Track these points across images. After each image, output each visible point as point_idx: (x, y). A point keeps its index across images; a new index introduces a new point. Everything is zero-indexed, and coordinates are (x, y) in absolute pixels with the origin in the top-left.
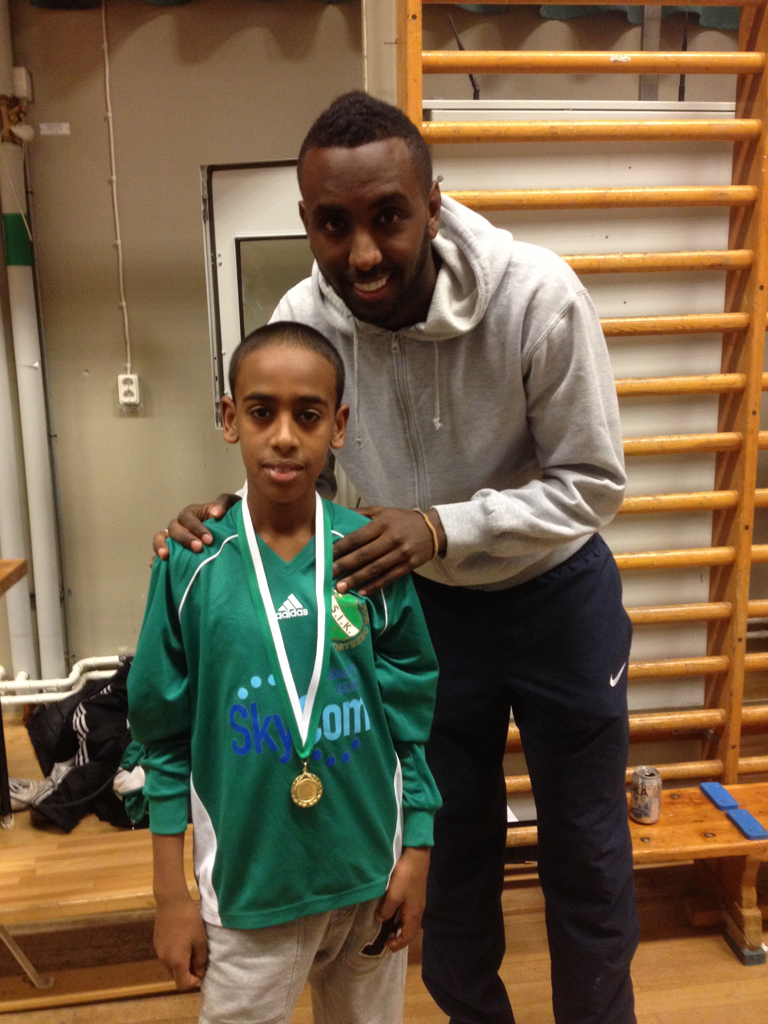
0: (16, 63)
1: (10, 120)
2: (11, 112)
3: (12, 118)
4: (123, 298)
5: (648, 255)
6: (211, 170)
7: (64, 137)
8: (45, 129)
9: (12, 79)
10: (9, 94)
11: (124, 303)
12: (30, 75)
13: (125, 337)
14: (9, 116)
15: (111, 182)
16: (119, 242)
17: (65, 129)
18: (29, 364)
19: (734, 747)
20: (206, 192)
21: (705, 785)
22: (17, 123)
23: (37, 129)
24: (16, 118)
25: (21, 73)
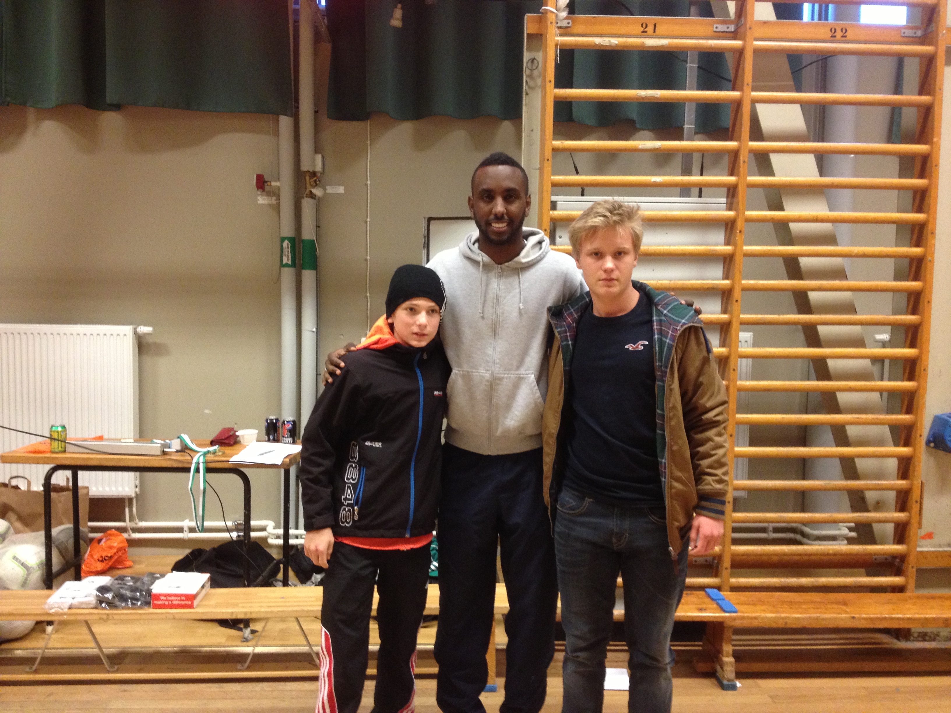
0: (317, 151)
1: (310, 185)
2: (312, 180)
3: (312, 183)
4: (368, 292)
6: (430, 219)
7: (341, 195)
8: (330, 190)
9: (314, 160)
10: (311, 171)
11: (368, 295)
12: (323, 157)
13: (367, 314)
14: (310, 183)
15: (366, 222)
16: (368, 258)
17: (341, 190)
18: (310, 329)
19: (726, 569)
20: (426, 232)
21: (708, 590)
22: (315, 186)
23: (325, 189)
24: (315, 184)
25: (319, 157)
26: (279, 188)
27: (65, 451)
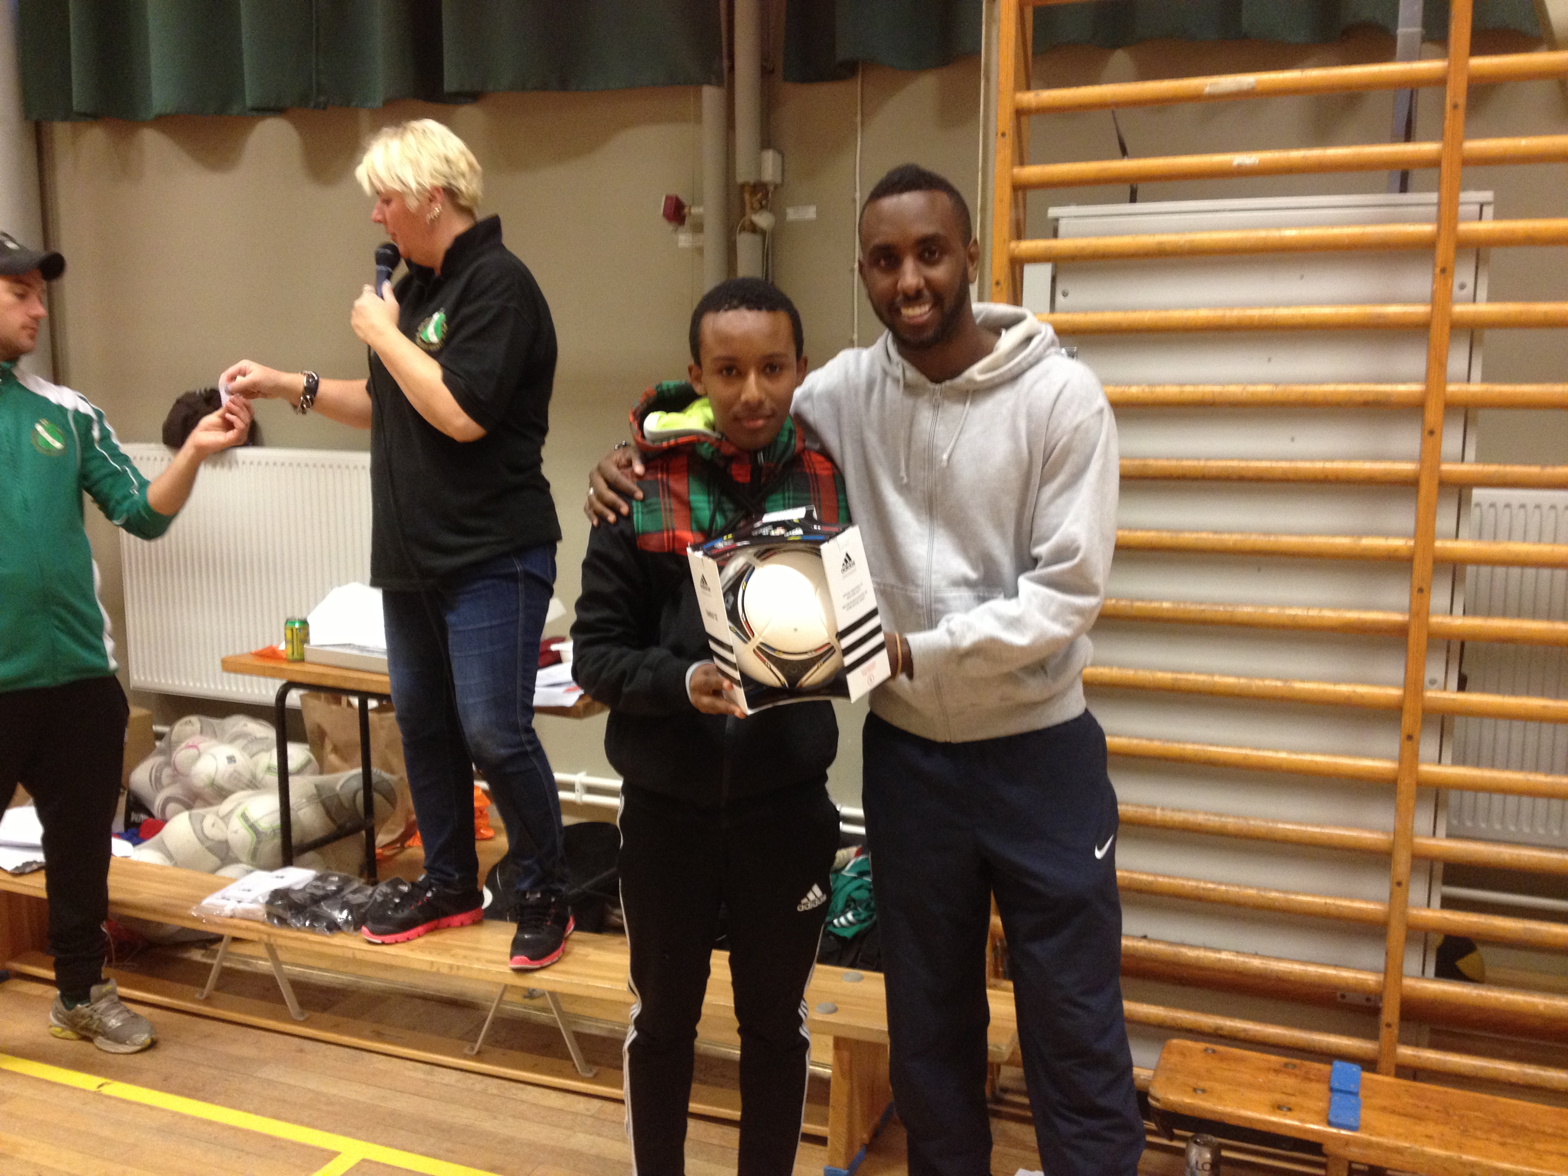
0: (765, 146)
1: (752, 208)
2: (754, 200)
3: (754, 206)
5: (1280, 388)
7: (810, 222)
8: (790, 214)
9: (757, 164)
10: (754, 180)
12: (782, 156)
14: (752, 204)
16: (856, 336)
17: (811, 213)
21: (1337, 1064)
22: (759, 211)
23: (780, 216)
24: (758, 206)
25: (771, 156)
26: (701, 216)
27: (302, 660)
